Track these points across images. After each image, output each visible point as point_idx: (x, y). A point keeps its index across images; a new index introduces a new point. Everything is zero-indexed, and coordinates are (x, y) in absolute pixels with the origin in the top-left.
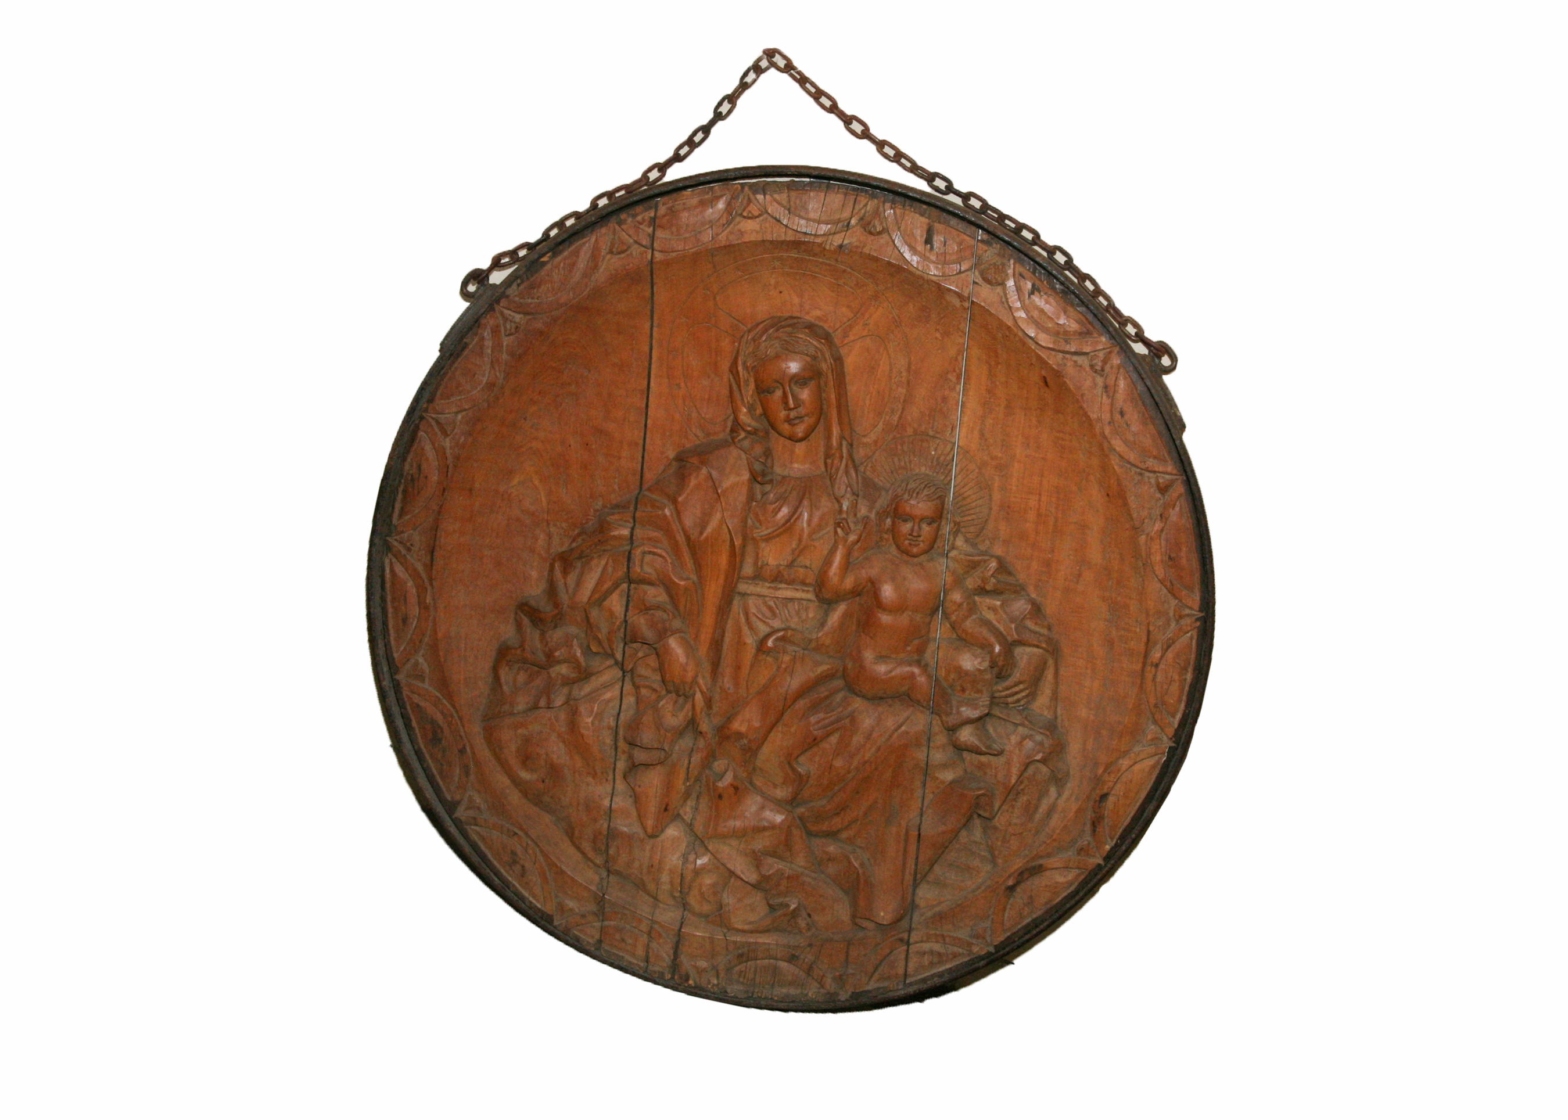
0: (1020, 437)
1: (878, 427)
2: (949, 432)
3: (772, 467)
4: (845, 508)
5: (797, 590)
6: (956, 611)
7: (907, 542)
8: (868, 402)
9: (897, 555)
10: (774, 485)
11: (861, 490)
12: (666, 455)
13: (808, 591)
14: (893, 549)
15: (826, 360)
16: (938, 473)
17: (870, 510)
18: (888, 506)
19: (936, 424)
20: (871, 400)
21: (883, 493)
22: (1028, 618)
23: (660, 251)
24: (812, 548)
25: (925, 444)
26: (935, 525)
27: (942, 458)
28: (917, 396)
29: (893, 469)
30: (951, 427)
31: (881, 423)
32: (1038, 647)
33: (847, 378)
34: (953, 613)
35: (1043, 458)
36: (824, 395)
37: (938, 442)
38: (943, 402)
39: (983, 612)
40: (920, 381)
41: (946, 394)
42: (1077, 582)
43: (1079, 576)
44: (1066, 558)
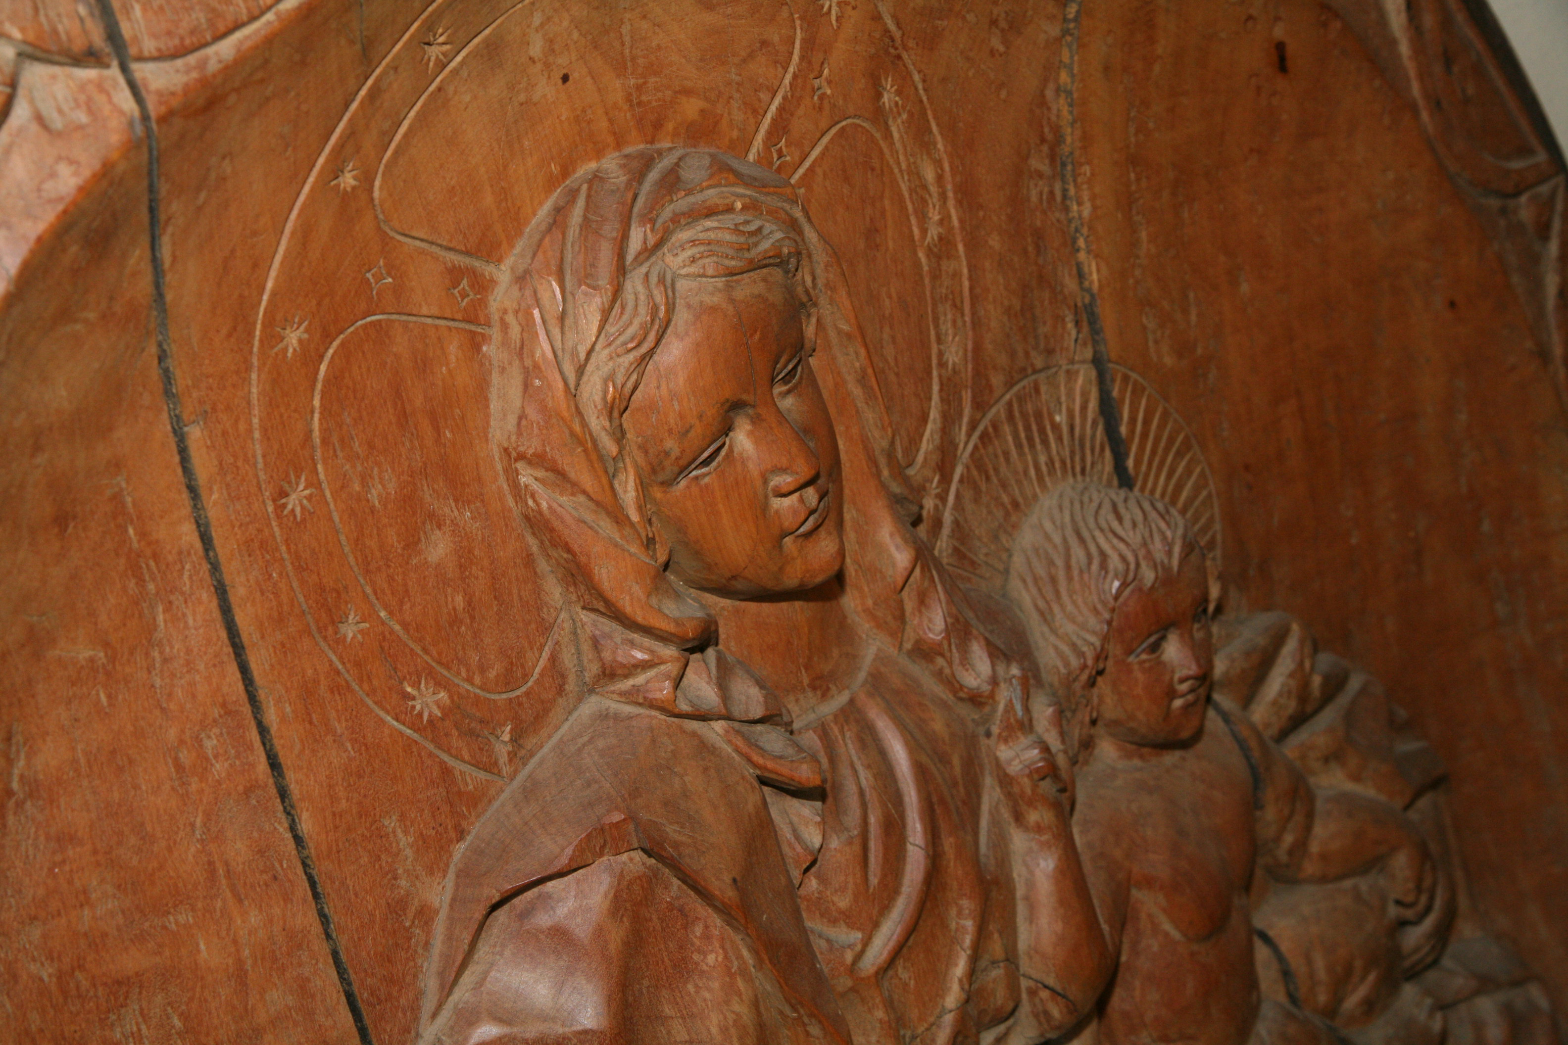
0: (1221, 257)
1: (932, 414)
19: (1041, 329)
20: (893, 339)
25: (1033, 404)
27: (1077, 423)
30: (1071, 316)
31: (935, 398)
35: (1283, 290)
38: (1038, 250)
40: (981, 214)
41: (1039, 223)
42: (1421, 570)
43: (1420, 553)
44: (1384, 524)
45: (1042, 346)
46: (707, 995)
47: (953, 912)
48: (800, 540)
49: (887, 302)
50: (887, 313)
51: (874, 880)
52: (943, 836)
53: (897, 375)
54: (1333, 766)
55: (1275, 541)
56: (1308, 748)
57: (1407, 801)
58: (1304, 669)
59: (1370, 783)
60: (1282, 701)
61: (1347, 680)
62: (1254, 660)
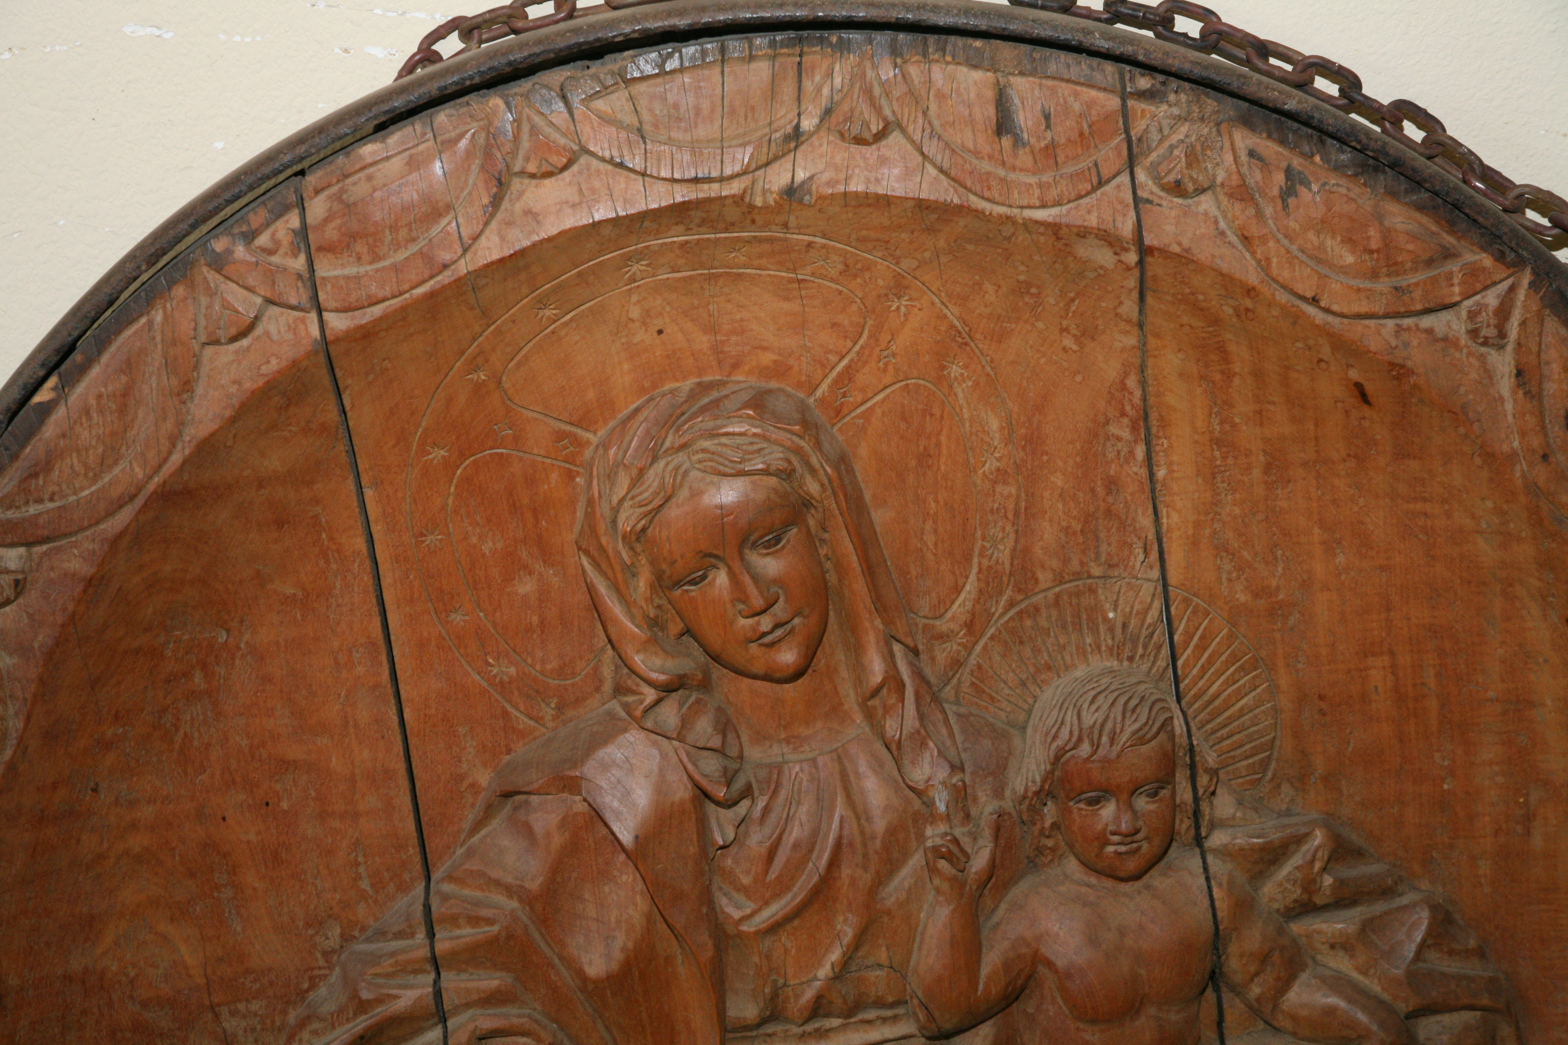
0: (1316, 530)
1: (968, 587)
2: (1141, 557)
3: (741, 757)
4: (942, 807)
5: (869, 1022)
6: (1257, 974)
7: (1111, 849)
8: (930, 539)
9: (1086, 878)
10: (756, 793)
11: (965, 750)
12: (471, 780)
13: (895, 1018)
14: (1072, 865)
15: (813, 471)
16: (1131, 659)
18: (1044, 781)
19: (1104, 548)
20: (935, 531)
21: (1017, 741)
22: (1429, 947)
23: (337, 310)
24: (886, 919)
25: (1087, 600)
26: (1165, 793)
27: (1133, 623)
28: (1046, 494)
29: (1024, 677)
30: (1140, 545)
31: (973, 577)
32: (1471, 1008)
33: (867, 496)
34: (1252, 980)
35: (1382, 568)
36: (823, 551)
37: (1117, 588)
38: (1109, 492)
39: (1319, 957)
40: (1045, 458)
41: (1112, 473)
42: (1528, 832)
43: (1528, 818)
44: (1487, 782)
45: (1103, 559)
46: (615, 898)
47: (841, 919)
48: (763, 648)
49: (933, 505)
50: (932, 512)
51: (772, 876)
53: (935, 555)
54: (1341, 953)
55: (1347, 762)
56: (1315, 931)
57: (1411, 1009)
58: (1312, 868)
59: (1376, 981)
60: (1287, 885)
61: (1401, 895)
62: (1254, 844)
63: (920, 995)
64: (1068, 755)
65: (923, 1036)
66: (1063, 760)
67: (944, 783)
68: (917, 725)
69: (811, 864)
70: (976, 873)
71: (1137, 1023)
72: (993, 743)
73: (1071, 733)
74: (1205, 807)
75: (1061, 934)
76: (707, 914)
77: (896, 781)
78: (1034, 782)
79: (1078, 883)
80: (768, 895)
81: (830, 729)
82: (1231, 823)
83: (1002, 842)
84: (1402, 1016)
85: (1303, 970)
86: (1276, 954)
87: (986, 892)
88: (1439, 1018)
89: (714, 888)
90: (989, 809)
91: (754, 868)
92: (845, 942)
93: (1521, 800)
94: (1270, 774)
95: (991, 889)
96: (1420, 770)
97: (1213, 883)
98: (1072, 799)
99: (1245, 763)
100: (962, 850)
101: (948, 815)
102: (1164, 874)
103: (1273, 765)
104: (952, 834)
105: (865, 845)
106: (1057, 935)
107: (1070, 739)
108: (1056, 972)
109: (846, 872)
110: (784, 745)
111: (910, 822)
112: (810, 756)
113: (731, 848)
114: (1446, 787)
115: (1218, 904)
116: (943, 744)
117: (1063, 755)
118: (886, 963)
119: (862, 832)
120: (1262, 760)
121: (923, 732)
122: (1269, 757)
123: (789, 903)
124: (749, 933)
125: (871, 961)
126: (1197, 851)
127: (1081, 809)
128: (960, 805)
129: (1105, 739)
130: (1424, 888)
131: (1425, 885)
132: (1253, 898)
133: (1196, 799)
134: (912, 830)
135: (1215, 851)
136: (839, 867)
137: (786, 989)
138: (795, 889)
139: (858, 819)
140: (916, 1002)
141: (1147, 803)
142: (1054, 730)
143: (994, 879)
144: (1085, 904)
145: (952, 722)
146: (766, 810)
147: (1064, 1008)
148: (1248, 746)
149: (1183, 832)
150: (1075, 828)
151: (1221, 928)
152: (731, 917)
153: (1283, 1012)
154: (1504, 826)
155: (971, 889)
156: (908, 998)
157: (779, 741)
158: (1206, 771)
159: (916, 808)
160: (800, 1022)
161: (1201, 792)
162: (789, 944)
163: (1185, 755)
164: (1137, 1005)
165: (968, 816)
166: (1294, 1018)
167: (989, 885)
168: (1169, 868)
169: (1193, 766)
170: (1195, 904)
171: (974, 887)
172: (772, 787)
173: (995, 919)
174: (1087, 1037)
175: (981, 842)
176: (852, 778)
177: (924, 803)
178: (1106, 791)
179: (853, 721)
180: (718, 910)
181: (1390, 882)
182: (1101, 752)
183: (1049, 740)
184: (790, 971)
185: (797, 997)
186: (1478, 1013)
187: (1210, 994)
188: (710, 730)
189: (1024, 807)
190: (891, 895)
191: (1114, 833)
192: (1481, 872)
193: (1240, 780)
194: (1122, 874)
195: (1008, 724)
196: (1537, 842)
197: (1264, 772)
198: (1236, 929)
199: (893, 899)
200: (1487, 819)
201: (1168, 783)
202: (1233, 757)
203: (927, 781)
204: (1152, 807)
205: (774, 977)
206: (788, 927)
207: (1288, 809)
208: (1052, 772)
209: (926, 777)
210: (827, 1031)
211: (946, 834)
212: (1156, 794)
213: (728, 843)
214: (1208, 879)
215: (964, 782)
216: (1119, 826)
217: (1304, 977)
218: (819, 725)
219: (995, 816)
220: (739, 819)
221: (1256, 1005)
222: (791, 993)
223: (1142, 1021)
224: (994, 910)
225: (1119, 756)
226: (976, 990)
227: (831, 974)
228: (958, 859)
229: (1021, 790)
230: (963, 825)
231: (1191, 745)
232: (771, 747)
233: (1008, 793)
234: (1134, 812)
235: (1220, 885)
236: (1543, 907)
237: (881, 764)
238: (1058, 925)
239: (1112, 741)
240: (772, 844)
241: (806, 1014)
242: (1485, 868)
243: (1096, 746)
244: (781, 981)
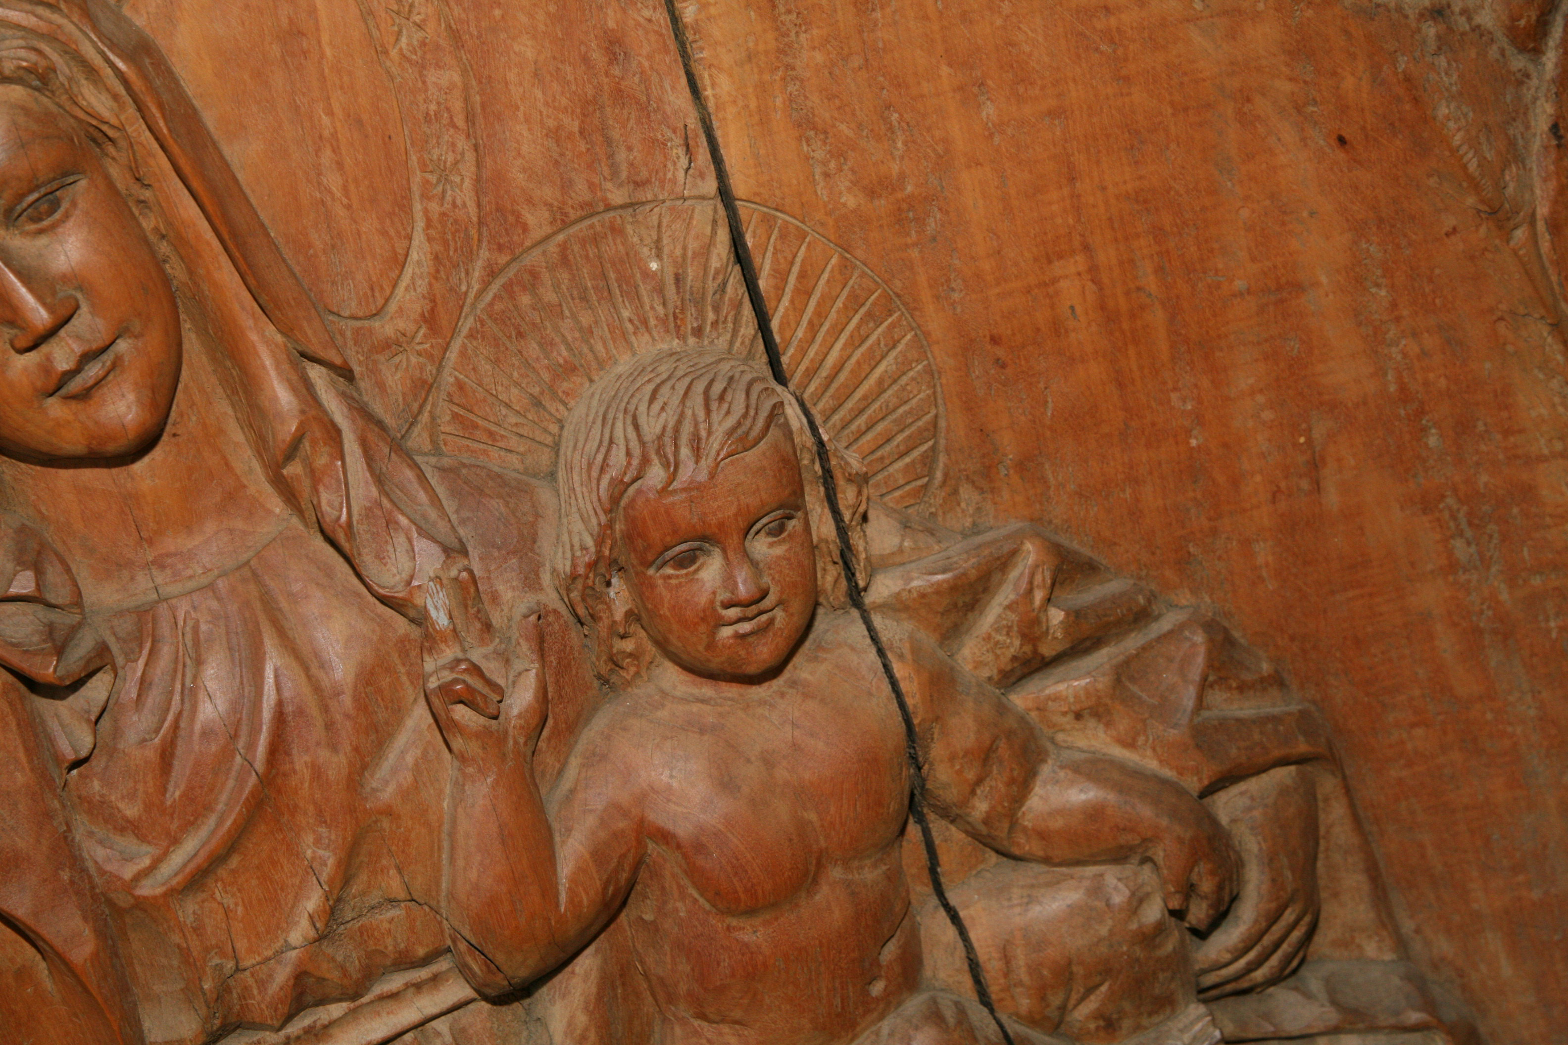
0: (945, 70)
1: (414, 256)
2: (684, 162)
4: (441, 619)
5: (393, 996)
6: (979, 781)
8: (333, 181)
10: (120, 660)
11: (463, 522)
13: (435, 980)
16: (698, 332)
17: (531, 582)
19: (622, 156)
20: (340, 165)
21: (545, 495)
22: (1211, 686)
24: (385, 823)
25: (611, 248)
26: (793, 525)
27: (691, 272)
28: (512, 76)
29: (536, 390)
30: (679, 141)
31: (419, 237)
33: (210, 119)
34: (973, 792)
35: (1054, 113)
36: (148, 223)
37: (655, 219)
38: (613, 59)
40: (497, 13)
41: (611, 24)
42: (1317, 487)
43: (1315, 465)
44: (1250, 424)
45: (624, 175)
47: (309, 838)
48: (74, 405)
49: (326, 120)
50: (326, 133)
51: (175, 793)
52: (295, 751)
53: (349, 207)
54: (1092, 723)
55: (1048, 434)
56: (1049, 698)
57: (1206, 782)
58: (1032, 601)
59: (1149, 752)
60: (1000, 638)
61: (1157, 618)
62: (939, 583)
63: (467, 933)
64: (631, 490)
65: (486, 998)
66: (623, 503)
67: (438, 579)
68: (374, 492)
69: (238, 759)
70: (519, 716)
71: (817, 897)
72: (507, 504)
73: (628, 453)
74: (856, 539)
75: (675, 784)
76: (72, 882)
77: (358, 595)
78: (584, 548)
79: (683, 700)
80: (174, 826)
81: (231, 531)
82: (898, 559)
83: (553, 659)
84: (1195, 794)
85: (1044, 761)
86: (1002, 744)
87: (542, 744)
88: (1242, 786)
89: (78, 834)
90: (521, 608)
91: (141, 787)
92: (324, 877)
93: (1302, 440)
94: (939, 475)
95: (549, 739)
96: (1153, 424)
97: (890, 655)
98: (650, 565)
99: (900, 464)
100: (489, 682)
101: (454, 630)
102: (815, 659)
103: (942, 459)
104: (467, 660)
105: (325, 709)
106: (669, 787)
107: (629, 464)
108: (679, 846)
109: (300, 761)
110: (155, 572)
111: (395, 658)
112: (204, 581)
113: (94, 762)
114: (1194, 442)
115: (904, 686)
116: (424, 517)
117: (622, 493)
118: (402, 895)
119: (317, 689)
120: (924, 456)
121: (385, 502)
122: (933, 449)
123: (213, 832)
124: (155, 898)
125: (375, 898)
126: (855, 613)
127: (669, 577)
128: (472, 611)
129: (685, 452)
130: (1184, 602)
131: (1185, 598)
132: (952, 669)
133: (842, 531)
134: (402, 670)
135: (884, 607)
136: (288, 754)
137: (240, 976)
138: (220, 807)
139: (306, 669)
140: (463, 946)
141: (771, 545)
142: (600, 457)
143: (550, 722)
144: (702, 731)
145: (433, 482)
146: (144, 684)
147: (701, 900)
148: (900, 438)
149: (829, 587)
150: (665, 611)
151: (916, 721)
152: (119, 878)
153: (1025, 830)
154: (1283, 485)
155: (516, 743)
156: (449, 942)
157: (147, 566)
158: (850, 480)
159: (401, 631)
160: (276, 1024)
161: (847, 517)
162: (229, 901)
163: (813, 461)
164: (813, 869)
165: (488, 627)
166: (1043, 835)
167: (545, 733)
168: (819, 647)
169: (828, 477)
170: (870, 694)
171: (522, 740)
172: (148, 645)
173: (567, 783)
174: (746, 937)
175: (518, 665)
176: (284, 604)
177: (412, 621)
178: (704, 538)
179: (269, 512)
180: (93, 871)
181: (1141, 600)
182: (685, 474)
183: (595, 474)
184: (242, 945)
185: (262, 984)
186: (1293, 768)
187: (913, 830)
188: (10, 566)
189: (575, 595)
190: (387, 783)
191: (727, 606)
192: (1260, 560)
193: (897, 494)
194: (752, 669)
195: (526, 472)
196: (1332, 498)
197: (931, 474)
198: (937, 719)
199: (391, 788)
200: (1258, 478)
201: (798, 508)
202: (882, 458)
203: (409, 583)
204: (779, 551)
205: (216, 961)
206: (222, 872)
207: (974, 524)
208: (610, 525)
209: (405, 576)
210: (326, 1027)
211: (458, 661)
212: (781, 529)
213: (84, 753)
214: (881, 652)
215: (471, 572)
216: (734, 589)
217: (1046, 770)
218: (210, 527)
219: (533, 618)
220: (96, 711)
221: (984, 830)
222: (251, 981)
223: (823, 893)
224: (560, 773)
225: (712, 475)
226: (557, 905)
227: (312, 934)
228: (485, 697)
229: (564, 566)
230: (483, 642)
231: (821, 443)
232: (132, 579)
233: (546, 578)
234: (754, 564)
235: (901, 657)
236: (1350, 594)
237: (329, 573)
238: (667, 772)
239: (697, 452)
240: (163, 740)
241: (283, 1009)
242: (1264, 553)
243: (673, 468)
244: (230, 965)
